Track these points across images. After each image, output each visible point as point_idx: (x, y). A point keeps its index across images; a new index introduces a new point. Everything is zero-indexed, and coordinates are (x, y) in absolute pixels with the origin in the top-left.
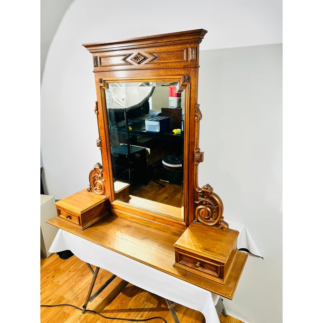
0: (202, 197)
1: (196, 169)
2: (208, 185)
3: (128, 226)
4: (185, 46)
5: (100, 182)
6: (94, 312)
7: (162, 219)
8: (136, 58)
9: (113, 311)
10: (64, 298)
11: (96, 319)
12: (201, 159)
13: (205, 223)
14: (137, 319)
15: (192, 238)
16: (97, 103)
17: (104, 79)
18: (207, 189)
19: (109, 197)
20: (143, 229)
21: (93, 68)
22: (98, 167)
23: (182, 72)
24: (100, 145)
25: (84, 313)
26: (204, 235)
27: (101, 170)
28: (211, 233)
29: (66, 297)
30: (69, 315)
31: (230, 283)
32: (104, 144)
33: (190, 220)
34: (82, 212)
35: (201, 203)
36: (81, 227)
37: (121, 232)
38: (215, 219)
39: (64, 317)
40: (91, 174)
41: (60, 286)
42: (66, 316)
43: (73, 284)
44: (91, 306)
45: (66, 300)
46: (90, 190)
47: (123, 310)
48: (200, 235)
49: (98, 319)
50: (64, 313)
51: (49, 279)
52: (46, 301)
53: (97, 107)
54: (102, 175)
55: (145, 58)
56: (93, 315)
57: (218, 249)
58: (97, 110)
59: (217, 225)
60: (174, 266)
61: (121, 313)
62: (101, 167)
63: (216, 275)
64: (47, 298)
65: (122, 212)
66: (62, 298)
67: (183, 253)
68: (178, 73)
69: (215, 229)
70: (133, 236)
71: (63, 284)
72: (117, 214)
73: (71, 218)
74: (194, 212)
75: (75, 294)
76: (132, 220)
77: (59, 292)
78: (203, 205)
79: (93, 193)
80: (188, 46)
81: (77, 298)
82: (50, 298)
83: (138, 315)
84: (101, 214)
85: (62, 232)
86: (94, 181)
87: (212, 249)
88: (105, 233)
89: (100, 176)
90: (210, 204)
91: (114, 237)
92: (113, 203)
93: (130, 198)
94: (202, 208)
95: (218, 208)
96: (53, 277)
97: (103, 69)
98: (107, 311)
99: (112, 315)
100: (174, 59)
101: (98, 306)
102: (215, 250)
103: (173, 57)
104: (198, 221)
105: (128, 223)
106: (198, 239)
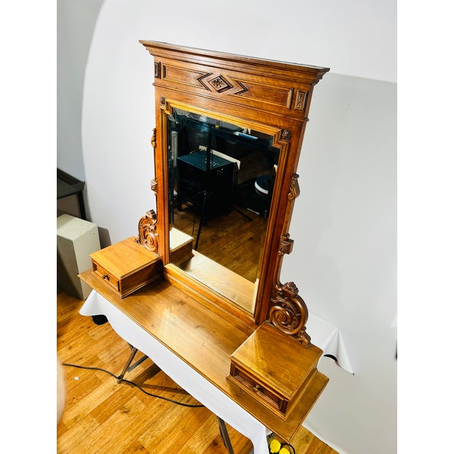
0: (282, 297)
1: (280, 260)
2: (292, 285)
3: (182, 303)
4: (290, 85)
5: (151, 235)
6: (132, 384)
7: (225, 305)
8: (216, 82)
9: (154, 387)
10: (98, 359)
11: (133, 393)
12: (288, 250)
13: (280, 328)
14: (182, 403)
15: (256, 351)
16: (155, 131)
17: (167, 100)
18: (290, 290)
19: (162, 257)
20: (200, 312)
21: (153, 79)
22: (151, 216)
23: (280, 123)
24: (155, 188)
25: (120, 383)
26: (273, 347)
27: (154, 221)
28: (284, 346)
29: (100, 357)
30: (101, 382)
31: (293, 420)
32: (160, 189)
33: (261, 319)
34: (122, 277)
35: (280, 304)
36: (120, 295)
37: (171, 311)
38: (295, 328)
39: (95, 384)
40: (141, 221)
41: (95, 342)
42: (98, 383)
43: (112, 341)
44: (130, 376)
45: (100, 362)
46: (139, 241)
47: (167, 388)
48: (268, 347)
49: (135, 394)
50: (97, 378)
51: (83, 329)
52: (76, 358)
53: (155, 136)
54: (155, 227)
55: (229, 87)
56: (129, 388)
57: (286, 376)
58: (155, 140)
59: (296, 336)
60: (227, 379)
61: (165, 392)
62: (155, 217)
63: (277, 407)
64: (78, 354)
65: (176, 280)
66: (96, 358)
67: (240, 369)
68: (274, 123)
69: (291, 340)
70: (184, 321)
71: (99, 340)
72: (171, 281)
73: (108, 279)
74: (269, 311)
75: (112, 356)
76: (189, 294)
77: (94, 350)
78: (281, 306)
79: (142, 246)
80: (295, 85)
81: (113, 362)
82: (81, 356)
83: (184, 398)
84: (149, 277)
85: (96, 294)
86: (144, 232)
87: (278, 375)
88: (150, 309)
89: (152, 228)
90: (290, 308)
91: (159, 317)
92: (166, 266)
93: (193, 256)
94: (279, 310)
95: (300, 317)
96: (89, 327)
97: (167, 84)
98: (147, 386)
99: (153, 392)
100: (272, 100)
101: (137, 378)
102: (282, 376)
103: (271, 96)
104: (272, 323)
105: (182, 297)
106: (264, 354)
